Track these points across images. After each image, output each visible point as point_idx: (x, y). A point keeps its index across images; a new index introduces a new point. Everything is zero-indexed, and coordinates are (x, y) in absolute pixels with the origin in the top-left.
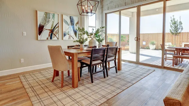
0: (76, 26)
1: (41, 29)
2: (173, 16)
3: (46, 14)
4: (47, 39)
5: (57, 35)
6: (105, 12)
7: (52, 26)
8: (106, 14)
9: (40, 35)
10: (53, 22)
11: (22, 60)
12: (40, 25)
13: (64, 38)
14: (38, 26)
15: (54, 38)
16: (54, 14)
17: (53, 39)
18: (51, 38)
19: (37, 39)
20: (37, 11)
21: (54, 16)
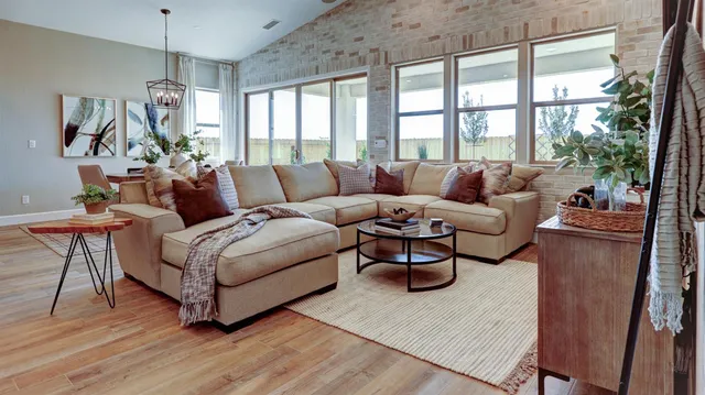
0: (163, 124)
1: (70, 134)
2: (467, 93)
3: (84, 101)
4: (86, 154)
5: (111, 147)
6: (243, 90)
7: (99, 125)
8: (246, 95)
9: (67, 146)
10: (101, 118)
11: (27, 199)
12: (69, 126)
13: (128, 153)
14: (64, 128)
15: (104, 153)
16: (103, 101)
17: (101, 154)
18: (96, 153)
19: (62, 155)
20: (61, 97)
21: (103, 104)
